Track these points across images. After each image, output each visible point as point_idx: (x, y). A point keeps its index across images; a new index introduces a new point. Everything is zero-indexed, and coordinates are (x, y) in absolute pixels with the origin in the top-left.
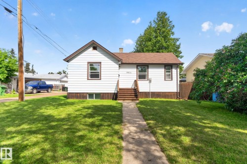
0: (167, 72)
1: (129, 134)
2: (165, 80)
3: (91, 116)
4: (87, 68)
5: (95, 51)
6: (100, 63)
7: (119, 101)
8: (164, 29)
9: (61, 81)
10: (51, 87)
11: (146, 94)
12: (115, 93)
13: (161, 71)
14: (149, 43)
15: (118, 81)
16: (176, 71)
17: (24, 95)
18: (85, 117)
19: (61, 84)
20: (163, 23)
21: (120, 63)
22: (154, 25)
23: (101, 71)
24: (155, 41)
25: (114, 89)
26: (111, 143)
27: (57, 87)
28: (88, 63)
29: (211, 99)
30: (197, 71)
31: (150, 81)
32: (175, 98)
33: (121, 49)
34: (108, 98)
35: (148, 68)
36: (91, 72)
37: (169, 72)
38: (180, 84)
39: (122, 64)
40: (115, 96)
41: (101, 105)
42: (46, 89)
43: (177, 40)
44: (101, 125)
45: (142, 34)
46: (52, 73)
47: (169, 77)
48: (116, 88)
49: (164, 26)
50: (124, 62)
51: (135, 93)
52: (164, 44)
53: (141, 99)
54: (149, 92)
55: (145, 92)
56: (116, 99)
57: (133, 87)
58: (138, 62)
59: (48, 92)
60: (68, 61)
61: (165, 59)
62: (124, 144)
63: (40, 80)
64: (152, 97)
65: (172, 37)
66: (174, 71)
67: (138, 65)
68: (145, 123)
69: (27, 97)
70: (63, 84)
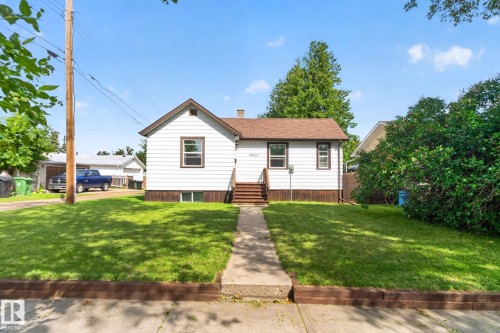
0: (321, 154)
1: (242, 241)
2: (317, 168)
3: (189, 222)
4: (179, 148)
5: (194, 118)
6: (203, 138)
7: (235, 205)
8: (321, 74)
9: (126, 170)
10: (107, 181)
11: (284, 194)
12: (228, 192)
13: (311, 153)
14: (295, 98)
15: (234, 170)
16: (336, 152)
17: (76, 194)
18: (181, 223)
19: (126, 174)
20: (320, 61)
21: (237, 138)
22: (303, 65)
23: (204, 153)
24: (304, 95)
25: (227, 185)
26: (217, 246)
27: (119, 180)
28: (182, 138)
29: (397, 203)
30: (361, 154)
31: (291, 171)
32: (334, 201)
33: (241, 111)
34: (216, 200)
35: (287, 147)
36: (187, 155)
37: (325, 154)
38: (344, 176)
39: (241, 140)
40: (228, 197)
41: (205, 211)
42: (99, 185)
43: (346, 93)
44: (205, 232)
45: (284, 80)
46: (105, 153)
47: (324, 163)
48: (230, 183)
49: (322, 67)
50: (245, 136)
51: (262, 192)
52: (321, 102)
53: (272, 202)
54: (289, 191)
55: (283, 190)
56: (230, 202)
57: (261, 181)
58: (270, 137)
59: (103, 190)
60: (146, 135)
61: (319, 131)
62: (233, 249)
63: (88, 166)
64: (294, 199)
65: (336, 87)
66: (334, 152)
67: (270, 142)
68: (268, 231)
69: (80, 198)
70: (130, 174)
